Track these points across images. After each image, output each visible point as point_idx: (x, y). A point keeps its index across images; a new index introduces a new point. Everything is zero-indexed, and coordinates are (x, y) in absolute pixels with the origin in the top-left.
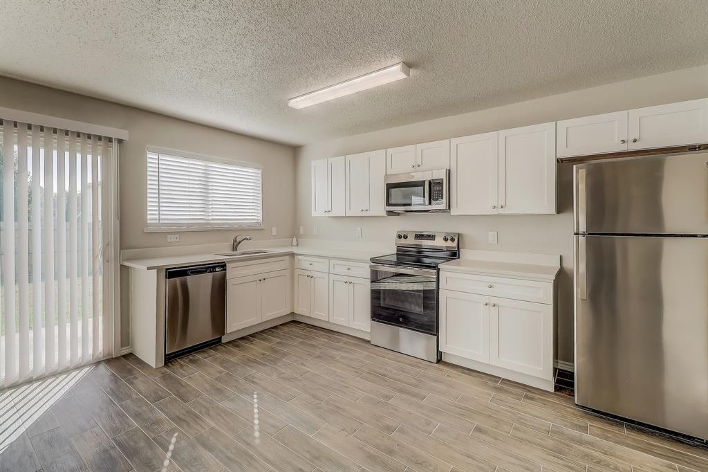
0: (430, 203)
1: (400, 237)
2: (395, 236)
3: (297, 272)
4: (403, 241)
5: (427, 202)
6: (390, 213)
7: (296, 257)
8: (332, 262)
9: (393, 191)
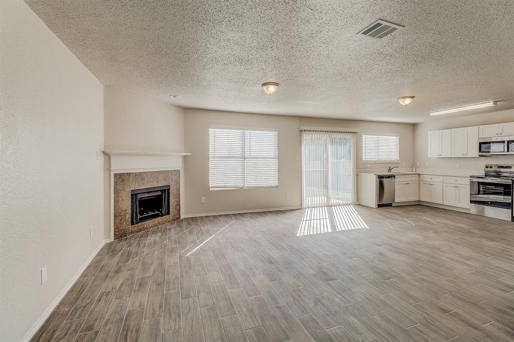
0: (508, 151)
1: (487, 167)
2: (484, 167)
3: (422, 182)
4: (489, 169)
5: (506, 150)
6: (481, 156)
7: (421, 176)
8: (445, 178)
9: (483, 146)
